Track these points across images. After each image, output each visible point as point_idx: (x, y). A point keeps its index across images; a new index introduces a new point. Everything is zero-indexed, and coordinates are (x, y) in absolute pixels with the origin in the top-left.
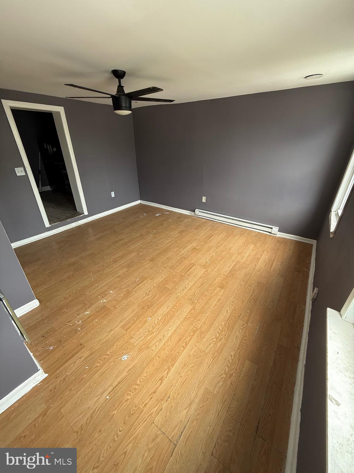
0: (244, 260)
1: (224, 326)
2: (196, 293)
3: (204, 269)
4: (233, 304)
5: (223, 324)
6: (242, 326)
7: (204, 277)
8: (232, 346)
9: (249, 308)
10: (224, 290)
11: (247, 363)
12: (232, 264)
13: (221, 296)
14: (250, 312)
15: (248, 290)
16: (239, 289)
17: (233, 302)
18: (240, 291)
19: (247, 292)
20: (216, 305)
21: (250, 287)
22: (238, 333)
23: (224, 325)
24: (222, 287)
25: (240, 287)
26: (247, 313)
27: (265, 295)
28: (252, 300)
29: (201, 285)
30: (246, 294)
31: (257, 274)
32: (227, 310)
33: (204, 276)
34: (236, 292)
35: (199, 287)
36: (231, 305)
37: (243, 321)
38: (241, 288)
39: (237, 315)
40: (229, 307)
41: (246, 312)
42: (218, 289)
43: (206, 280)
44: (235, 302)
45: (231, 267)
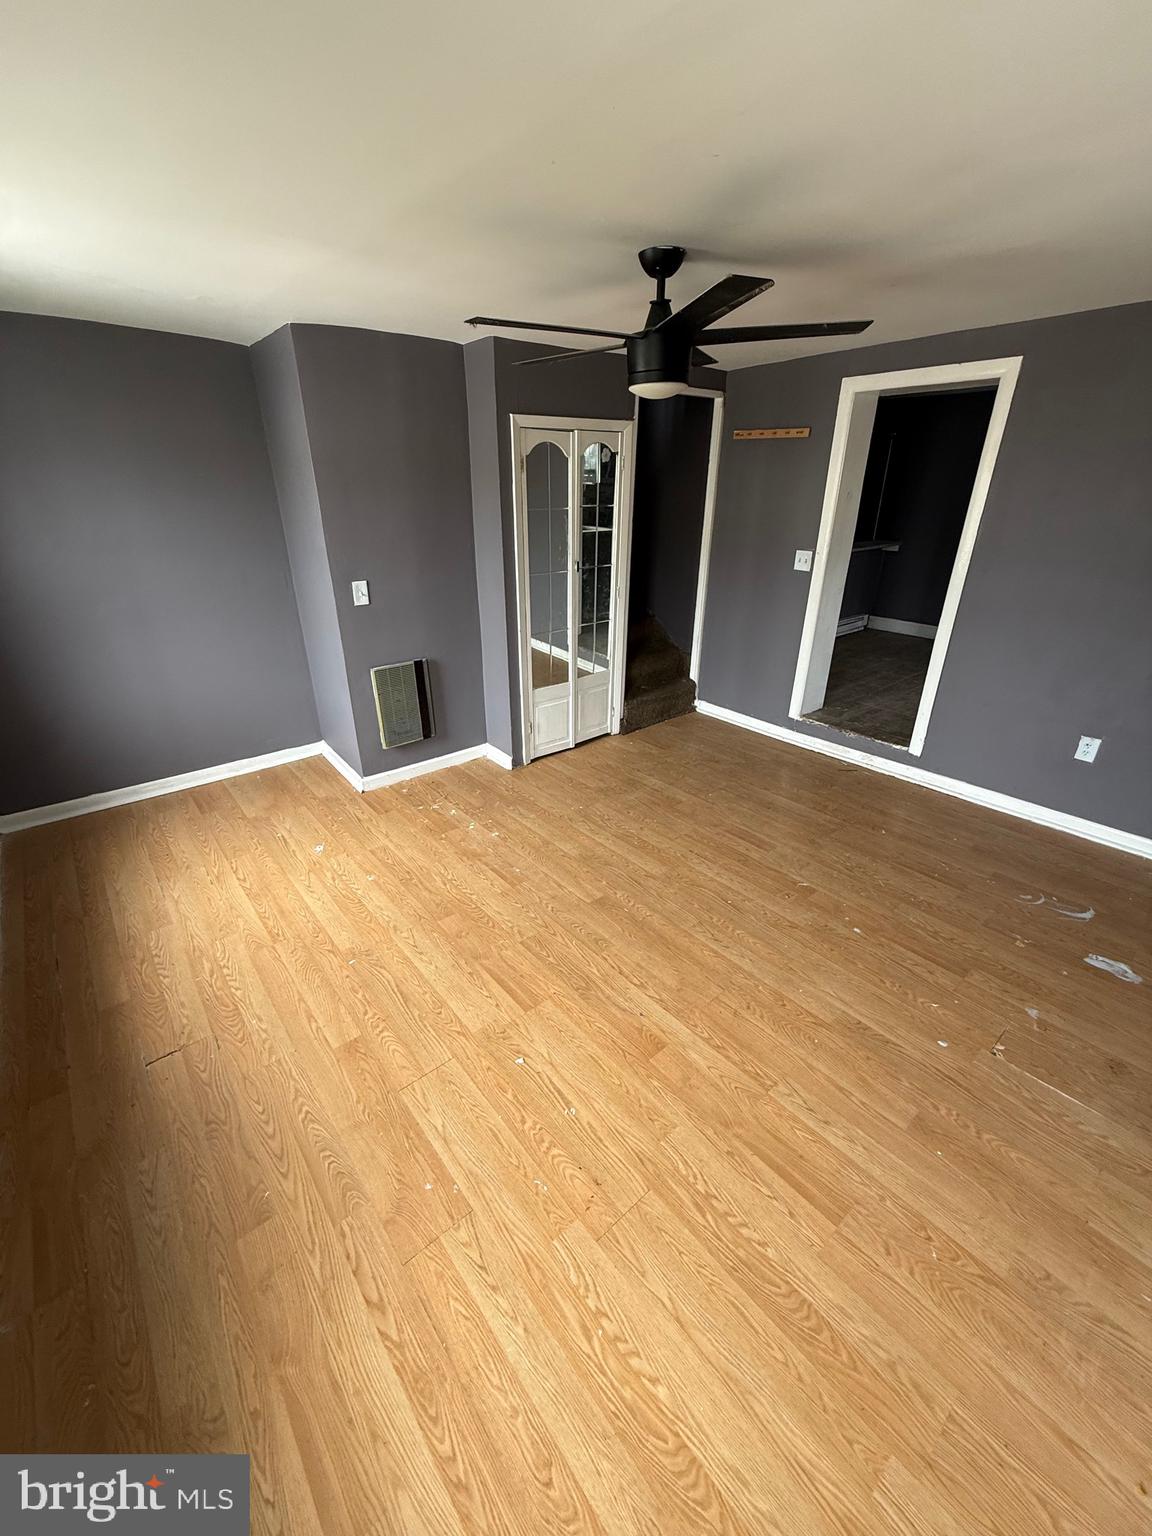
0: (457, 1263)
1: (231, 993)
2: (383, 971)
3: (484, 1031)
4: (267, 1046)
5: (238, 993)
6: (191, 1032)
7: (440, 1013)
8: (179, 987)
9: (210, 1085)
10: (335, 1045)
11: (125, 996)
12: (454, 1158)
13: (318, 1028)
14: (201, 1078)
15: (270, 1130)
16: (301, 1100)
17: (271, 1048)
18: (292, 1097)
19: (267, 1123)
20: (301, 999)
21: (278, 1152)
22: (186, 1012)
23: (233, 995)
24: (351, 1048)
25: (305, 1109)
26: (205, 1069)
27: (197, 1186)
28: (222, 1116)
29: (405, 991)
30: (263, 1113)
31: (312, 1252)
32: (260, 1020)
33: (443, 1016)
34: (295, 1080)
35: (397, 986)
36: (267, 1039)
37: (198, 1042)
38: (300, 1111)
39: (226, 1035)
40: (265, 1031)
41: (208, 1068)
42: (355, 1033)
43: (416, 1014)
44: (266, 1055)
45: (437, 1146)
